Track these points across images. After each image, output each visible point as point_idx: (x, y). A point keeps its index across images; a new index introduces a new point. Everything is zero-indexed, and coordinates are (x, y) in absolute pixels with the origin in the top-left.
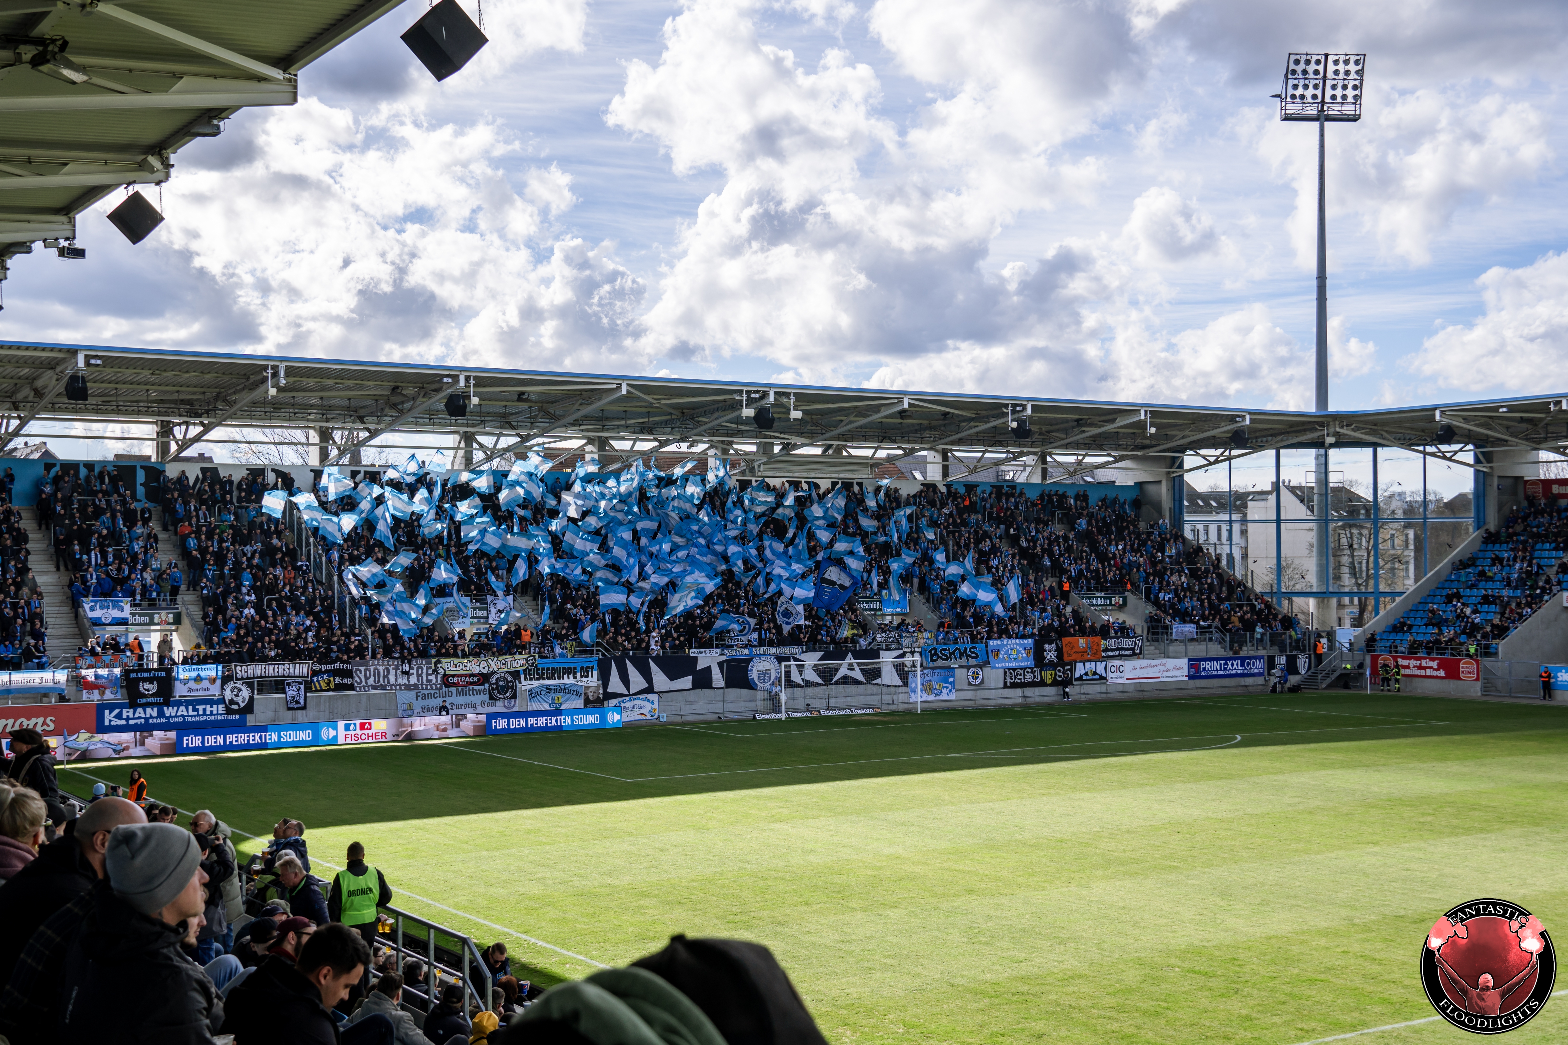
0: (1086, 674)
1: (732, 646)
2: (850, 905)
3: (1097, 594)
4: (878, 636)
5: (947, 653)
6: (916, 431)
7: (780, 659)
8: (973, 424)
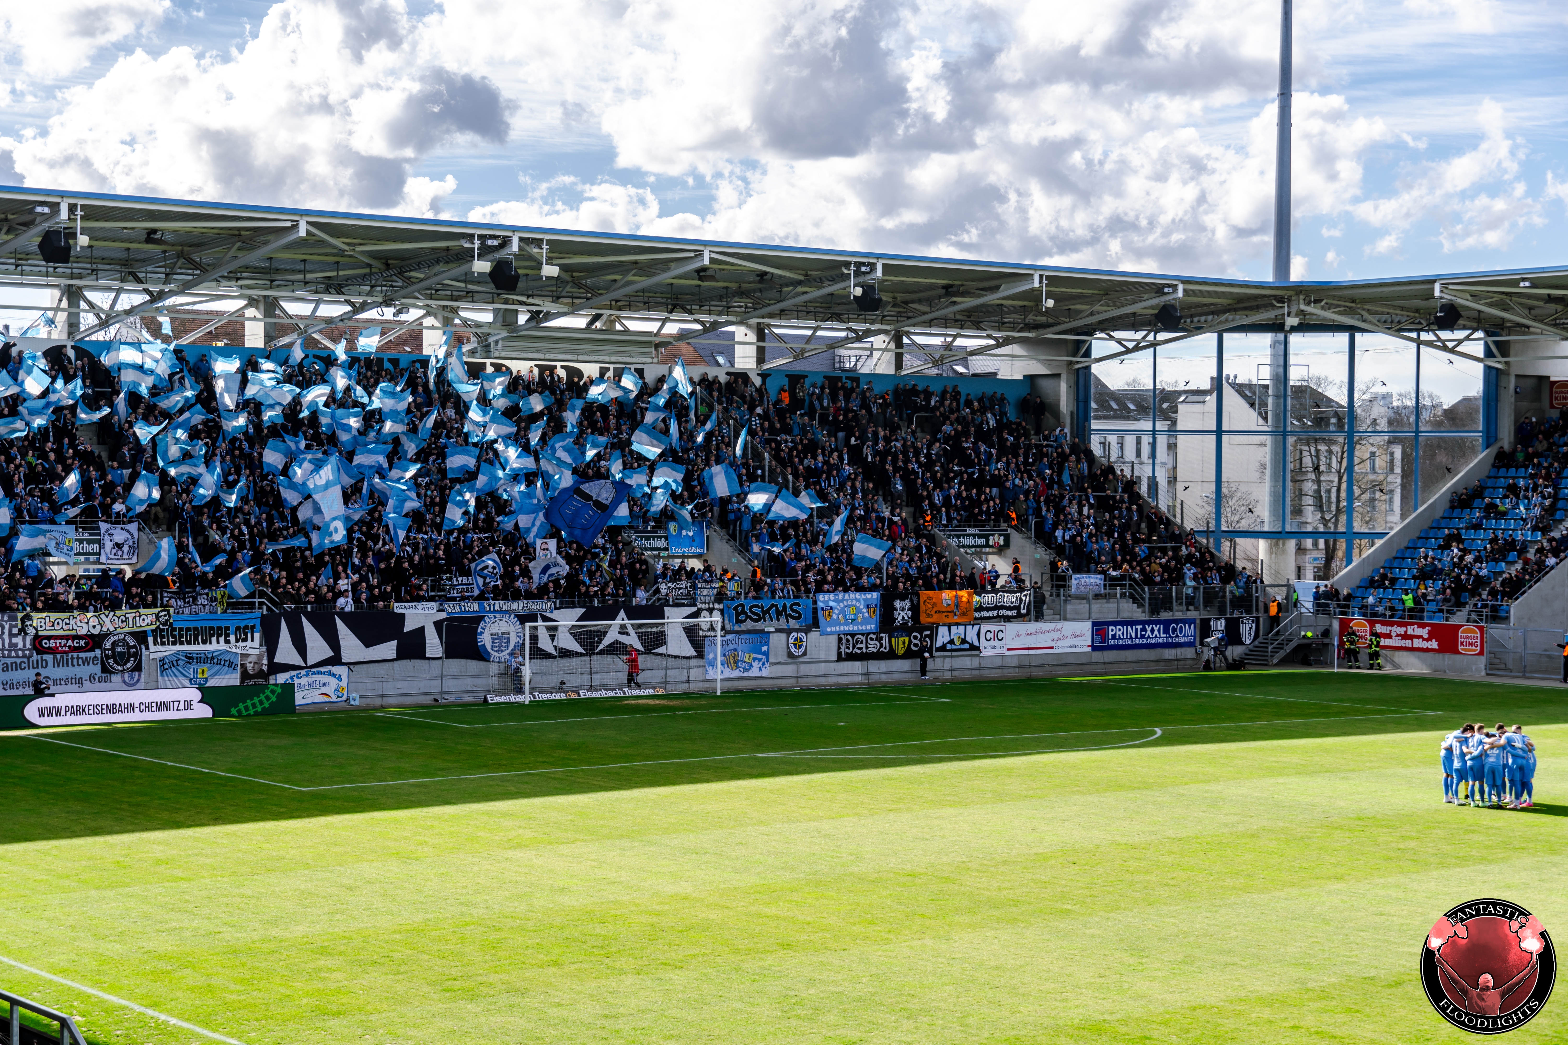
0: (952, 642)
1: (453, 599)
2: (618, 965)
3: (969, 531)
4: (663, 586)
5: (759, 611)
6: (721, 298)
7: (523, 618)
8: (800, 289)
